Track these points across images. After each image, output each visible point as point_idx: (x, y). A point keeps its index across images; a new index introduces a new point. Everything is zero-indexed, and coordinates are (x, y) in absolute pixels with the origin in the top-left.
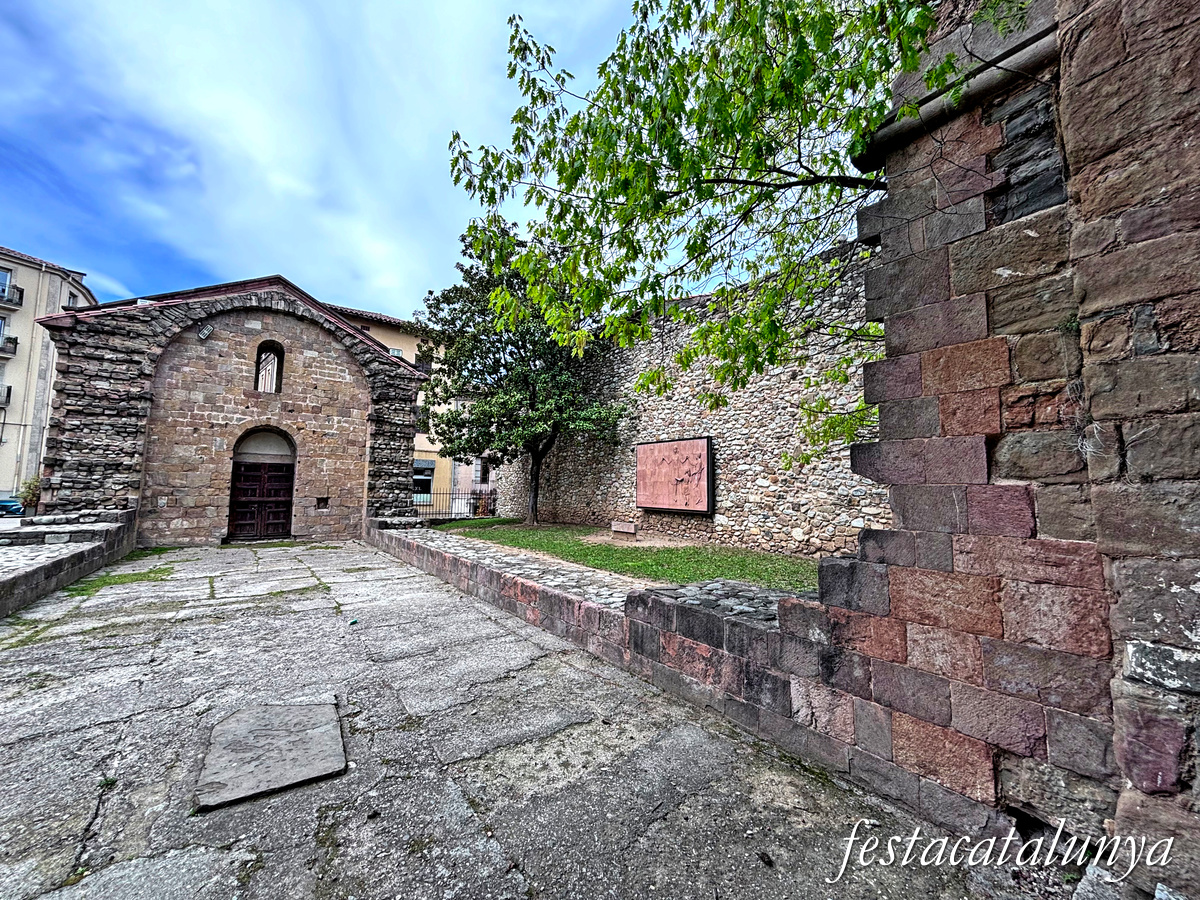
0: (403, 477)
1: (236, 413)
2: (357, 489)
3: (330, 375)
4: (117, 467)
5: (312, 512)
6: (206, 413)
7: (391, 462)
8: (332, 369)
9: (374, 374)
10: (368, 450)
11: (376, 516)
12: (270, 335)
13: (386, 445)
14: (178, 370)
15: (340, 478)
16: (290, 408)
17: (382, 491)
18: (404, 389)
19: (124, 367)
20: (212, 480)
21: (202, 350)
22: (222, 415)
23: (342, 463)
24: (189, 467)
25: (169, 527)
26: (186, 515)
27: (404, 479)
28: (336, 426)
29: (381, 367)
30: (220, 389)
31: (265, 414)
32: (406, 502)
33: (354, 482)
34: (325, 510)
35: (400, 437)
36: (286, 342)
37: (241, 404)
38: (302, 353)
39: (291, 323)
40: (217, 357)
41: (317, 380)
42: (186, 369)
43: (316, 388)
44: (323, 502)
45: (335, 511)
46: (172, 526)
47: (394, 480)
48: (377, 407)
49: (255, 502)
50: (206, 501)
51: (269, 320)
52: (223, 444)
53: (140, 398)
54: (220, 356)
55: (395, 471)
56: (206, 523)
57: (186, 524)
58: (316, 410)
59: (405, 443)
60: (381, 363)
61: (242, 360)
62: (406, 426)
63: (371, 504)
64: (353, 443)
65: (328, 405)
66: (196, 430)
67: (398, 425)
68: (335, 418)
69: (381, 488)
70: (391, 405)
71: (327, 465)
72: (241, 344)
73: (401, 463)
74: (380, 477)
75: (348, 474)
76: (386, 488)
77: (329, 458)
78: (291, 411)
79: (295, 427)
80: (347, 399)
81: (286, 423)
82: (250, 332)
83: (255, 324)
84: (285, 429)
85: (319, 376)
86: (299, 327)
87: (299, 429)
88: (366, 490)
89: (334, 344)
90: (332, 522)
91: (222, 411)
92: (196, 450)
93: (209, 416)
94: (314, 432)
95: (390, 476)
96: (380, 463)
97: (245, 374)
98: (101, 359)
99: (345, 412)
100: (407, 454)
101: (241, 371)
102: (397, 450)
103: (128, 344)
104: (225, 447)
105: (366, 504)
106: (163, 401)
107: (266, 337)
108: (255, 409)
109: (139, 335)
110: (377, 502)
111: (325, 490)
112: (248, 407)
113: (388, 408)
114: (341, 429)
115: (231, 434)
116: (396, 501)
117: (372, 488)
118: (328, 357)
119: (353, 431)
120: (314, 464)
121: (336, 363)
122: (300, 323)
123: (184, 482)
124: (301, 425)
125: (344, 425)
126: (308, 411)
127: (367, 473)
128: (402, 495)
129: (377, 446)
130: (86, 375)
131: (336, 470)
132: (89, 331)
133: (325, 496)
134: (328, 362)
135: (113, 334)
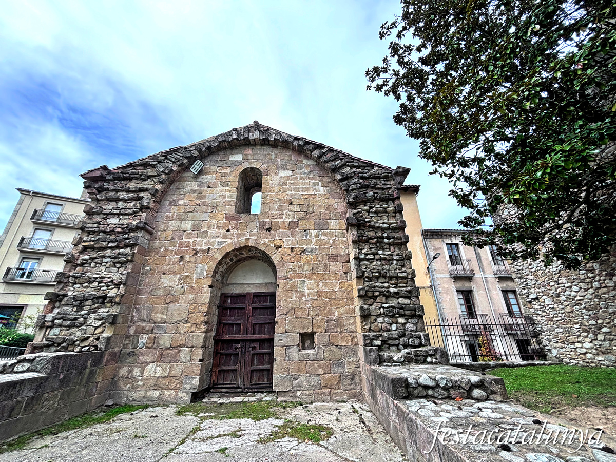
0: (406, 297)
1: (217, 237)
2: (348, 319)
3: (303, 189)
4: (103, 300)
5: (295, 354)
6: (192, 240)
7: (385, 277)
8: (305, 184)
9: (346, 178)
10: (353, 263)
11: (380, 364)
12: (250, 164)
13: (374, 254)
14: (175, 204)
15: (325, 304)
16: (267, 227)
17: (380, 320)
18: (383, 189)
19: (132, 204)
20: (190, 313)
21: (194, 185)
22: (206, 240)
23: (326, 284)
24: (171, 298)
25: (142, 373)
26: (160, 359)
27: (407, 301)
28: (314, 241)
29: (354, 170)
30: (205, 216)
31: (244, 235)
32: (419, 337)
33: (342, 309)
34: (311, 351)
35: (389, 244)
36: (262, 167)
37: (223, 228)
38: (277, 174)
39: (267, 150)
40: (206, 188)
41: (292, 196)
42: (181, 202)
43: (291, 204)
44: (307, 339)
45: (324, 353)
46: (145, 374)
47: (393, 302)
48: (355, 211)
49: (237, 342)
50: (182, 339)
51: (249, 152)
52: (203, 271)
53: (137, 228)
54: (209, 187)
55: (392, 290)
56: (178, 370)
57: (159, 372)
58: (293, 225)
59: (397, 251)
60: (352, 167)
61: (226, 188)
62: (393, 229)
63: (368, 342)
64: (334, 258)
65: (304, 219)
66: (182, 258)
67: (383, 229)
68: (312, 232)
69: (379, 315)
70: (371, 208)
71: (309, 287)
72: (226, 174)
73: (397, 278)
74: (375, 297)
75: (333, 299)
76: (385, 315)
77: (310, 278)
78: (269, 230)
79: (272, 245)
80: (323, 210)
81: (264, 242)
82: (235, 164)
83: (237, 157)
84: (263, 249)
85: (293, 192)
86: (273, 153)
87: (277, 248)
88: (359, 320)
89: (305, 161)
90: (321, 371)
91: (206, 237)
92: (179, 279)
93: (195, 243)
94: (292, 249)
95: (387, 297)
96: (370, 279)
97: (227, 199)
98: (117, 200)
99: (322, 224)
100: (403, 266)
101: (224, 197)
102: (389, 261)
103: (140, 185)
104: (205, 273)
105: (362, 340)
106: (159, 232)
107: (247, 165)
108: (235, 231)
109: (149, 177)
110: (377, 337)
111: (307, 322)
112: (228, 231)
113: (368, 211)
114: (320, 243)
115: (211, 259)
116: (404, 335)
117: (365, 316)
118: (301, 174)
119: (334, 244)
120: (294, 287)
121: (309, 178)
122: (274, 150)
123: (164, 317)
124: (278, 243)
125: (323, 238)
126: (285, 228)
127: (356, 294)
128: (409, 326)
129: (362, 256)
130: (104, 214)
131: (319, 294)
132: (114, 179)
133: (310, 330)
134: (301, 178)
135: (130, 179)
